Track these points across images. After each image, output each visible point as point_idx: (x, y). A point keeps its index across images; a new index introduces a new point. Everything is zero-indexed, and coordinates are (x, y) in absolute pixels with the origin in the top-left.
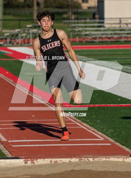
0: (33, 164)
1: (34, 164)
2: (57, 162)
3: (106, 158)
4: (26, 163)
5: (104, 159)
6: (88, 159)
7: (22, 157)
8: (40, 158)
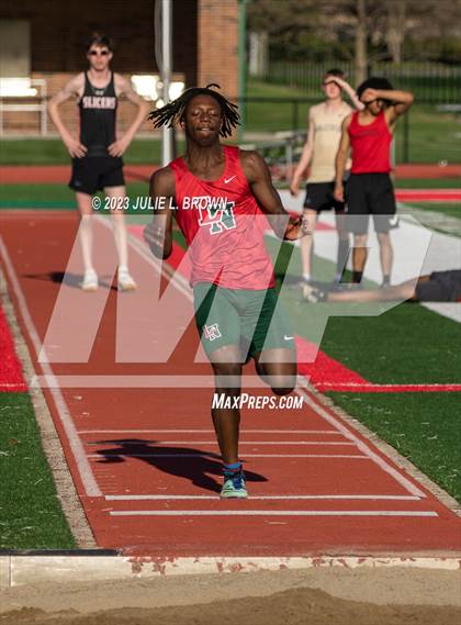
0: (159, 573)
1: (163, 572)
2: (241, 568)
3: (403, 559)
4: (137, 569)
5: (395, 562)
6: (341, 561)
7: (128, 549)
8: (184, 554)
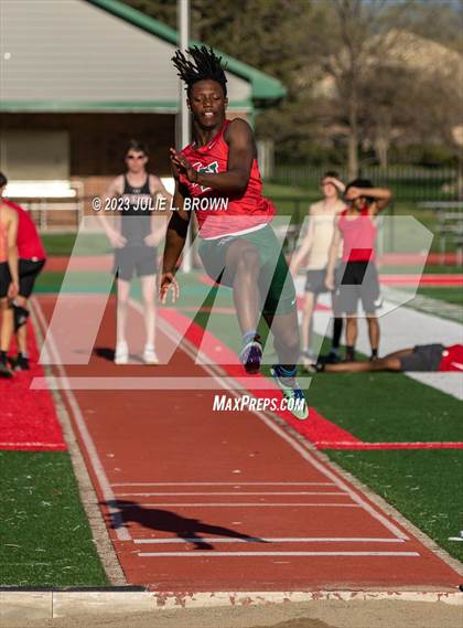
0: (180, 606)
1: (183, 606)
2: (250, 601)
3: (390, 593)
4: (161, 602)
5: (382, 595)
6: (337, 595)
8: (202, 589)
